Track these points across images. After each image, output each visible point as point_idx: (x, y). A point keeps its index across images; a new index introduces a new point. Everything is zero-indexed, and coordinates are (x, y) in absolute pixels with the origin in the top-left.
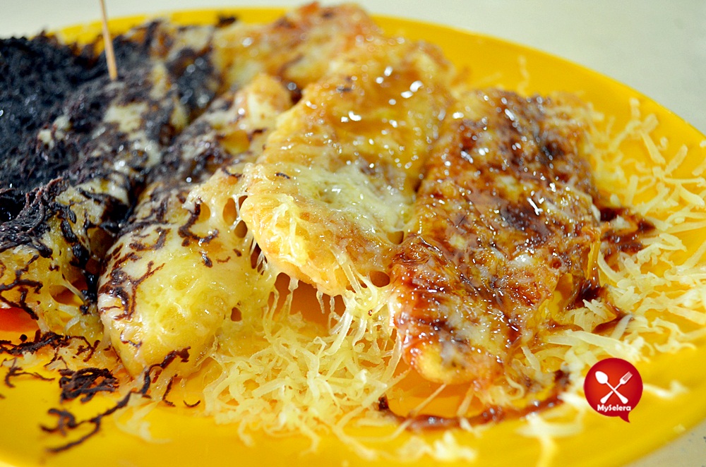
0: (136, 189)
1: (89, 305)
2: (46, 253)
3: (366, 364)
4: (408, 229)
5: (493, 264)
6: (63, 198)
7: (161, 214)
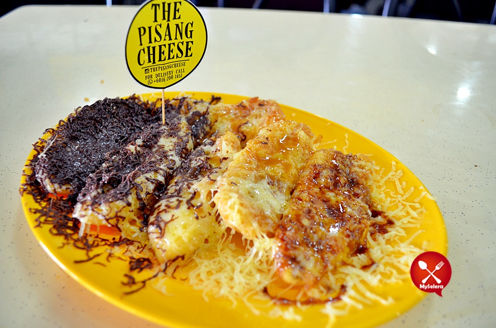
0: (169, 177)
1: (143, 228)
2: (129, 204)
3: (260, 271)
4: (285, 213)
5: (320, 233)
6: (138, 180)
7: (179, 192)
